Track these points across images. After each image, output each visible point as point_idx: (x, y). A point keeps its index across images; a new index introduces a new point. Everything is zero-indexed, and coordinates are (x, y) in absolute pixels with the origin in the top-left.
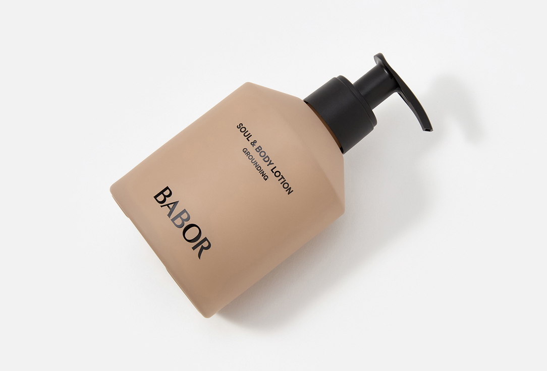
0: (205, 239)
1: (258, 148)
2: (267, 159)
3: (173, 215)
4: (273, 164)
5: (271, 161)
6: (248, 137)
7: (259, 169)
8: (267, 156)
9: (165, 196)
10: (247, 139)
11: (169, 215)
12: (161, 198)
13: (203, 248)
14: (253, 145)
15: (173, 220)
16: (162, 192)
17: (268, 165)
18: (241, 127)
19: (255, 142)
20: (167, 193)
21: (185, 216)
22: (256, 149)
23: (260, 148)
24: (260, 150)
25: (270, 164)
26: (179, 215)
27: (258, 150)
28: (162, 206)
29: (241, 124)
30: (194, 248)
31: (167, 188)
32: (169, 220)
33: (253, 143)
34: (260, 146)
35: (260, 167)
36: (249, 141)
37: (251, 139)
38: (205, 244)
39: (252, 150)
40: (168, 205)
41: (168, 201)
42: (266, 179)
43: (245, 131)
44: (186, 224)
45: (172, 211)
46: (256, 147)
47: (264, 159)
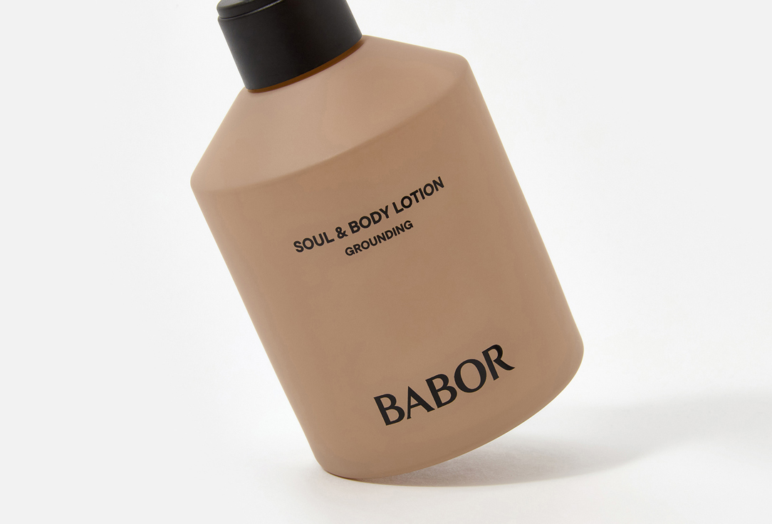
0: (486, 353)
1: (352, 228)
2: (376, 217)
3: (430, 401)
4: (387, 207)
5: (381, 210)
6: (325, 239)
7: (389, 234)
8: (372, 215)
9: (393, 406)
10: (328, 242)
11: (429, 408)
12: (393, 415)
13: (499, 361)
14: (344, 234)
15: (440, 404)
16: (383, 411)
17: (387, 217)
18: (302, 245)
19: (339, 230)
20: (386, 402)
21: (438, 383)
22: (353, 232)
23: (353, 225)
24: (356, 226)
25: (386, 213)
26: (435, 392)
27: (355, 229)
28: (409, 417)
29: (295, 244)
30: (495, 376)
31: (378, 400)
32: (437, 410)
33: (341, 234)
34: (350, 224)
35: (386, 232)
36: (333, 240)
37: (332, 234)
38: (493, 354)
39: (353, 239)
40: (410, 407)
41: (402, 402)
42: (411, 225)
43: (314, 241)
44: (452, 383)
45: (421, 402)
46: (349, 231)
47: (375, 222)
